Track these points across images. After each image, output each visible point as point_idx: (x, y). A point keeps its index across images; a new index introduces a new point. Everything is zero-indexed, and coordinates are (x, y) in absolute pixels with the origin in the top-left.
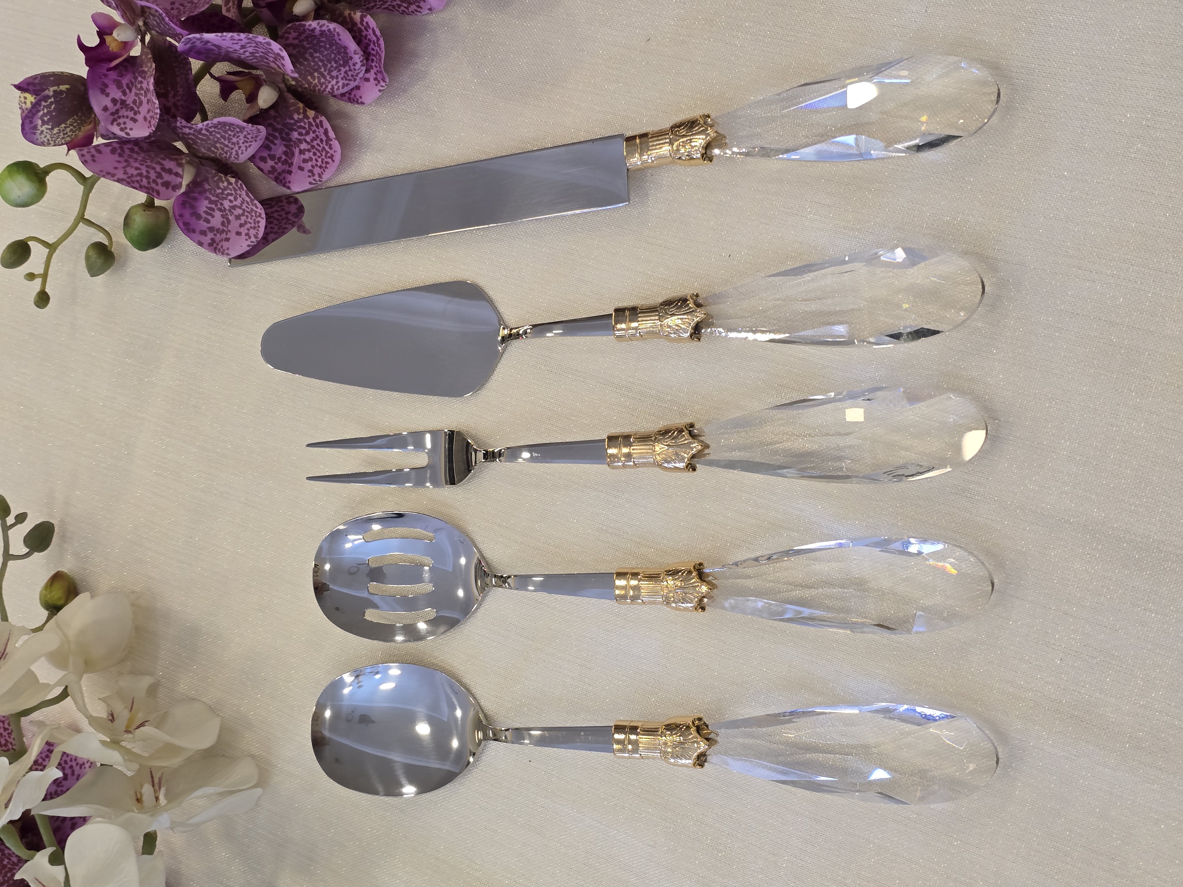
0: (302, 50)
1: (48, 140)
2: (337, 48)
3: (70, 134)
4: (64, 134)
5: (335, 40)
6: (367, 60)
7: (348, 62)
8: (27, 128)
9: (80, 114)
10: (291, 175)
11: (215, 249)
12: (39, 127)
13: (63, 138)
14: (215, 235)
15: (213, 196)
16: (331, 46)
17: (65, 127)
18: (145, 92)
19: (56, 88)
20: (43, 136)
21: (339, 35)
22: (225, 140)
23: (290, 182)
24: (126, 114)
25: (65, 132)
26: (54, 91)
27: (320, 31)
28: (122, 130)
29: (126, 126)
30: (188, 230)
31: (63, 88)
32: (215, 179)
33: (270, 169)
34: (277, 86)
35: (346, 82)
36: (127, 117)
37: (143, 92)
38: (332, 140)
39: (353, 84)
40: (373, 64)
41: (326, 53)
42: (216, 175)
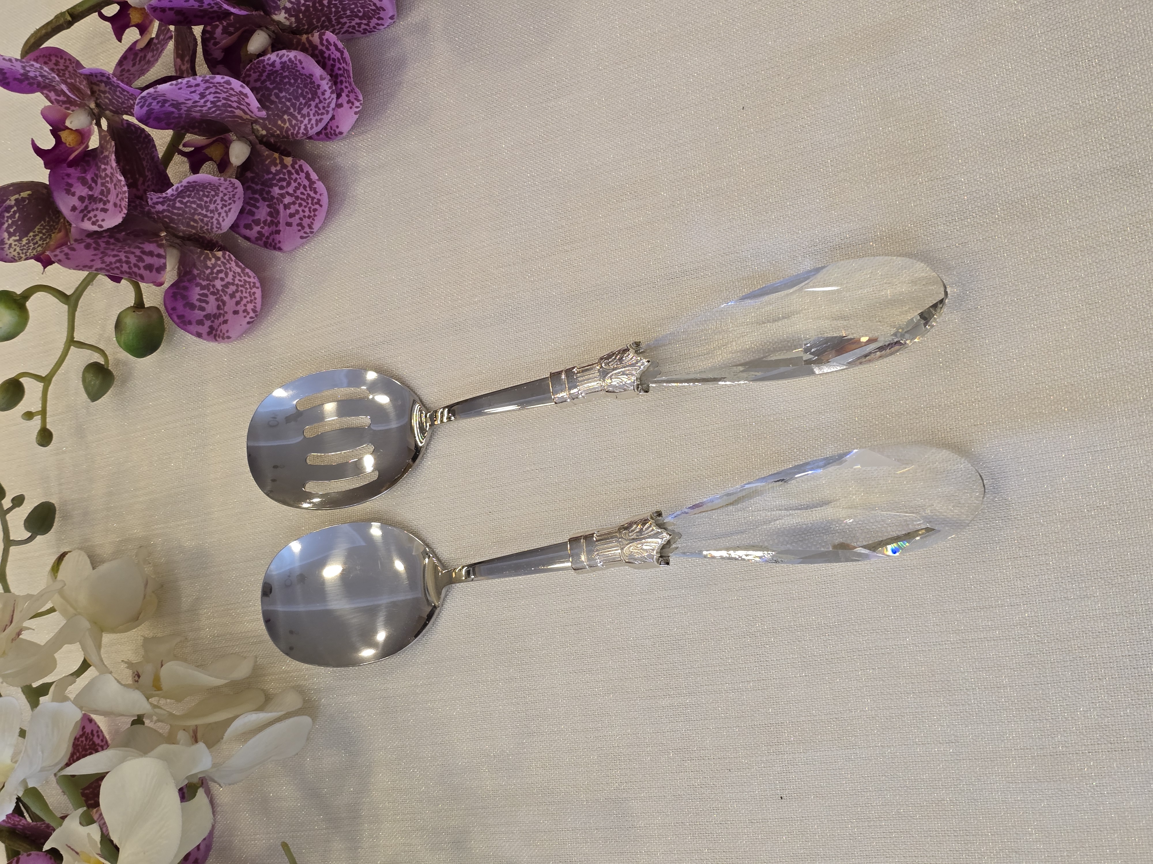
0: (266, 93)
1: (19, 254)
2: (302, 81)
3: (40, 243)
4: (34, 244)
5: (299, 71)
6: (335, 83)
7: (316, 93)
9: (47, 219)
10: (279, 234)
11: (215, 336)
12: (6, 241)
13: (34, 249)
14: (213, 322)
15: (204, 280)
16: (296, 80)
17: (34, 236)
18: (111, 179)
19: (17, 196)
20: (12, 250)
21: (301, 62)
22: (202, 210)
23: (280, 242)
24: (95, 207)
25: (35, 241)
26: (16, 200)
27: (281, 63)
28: (94, 223)
29: (97, 218)
30: (184, 323)
31: (25, 194)
32: (202, 258)
33: (258, 235)
34: (247, 139)
35: (318, 118)
36: (97, 209)
37: (108, 179)
38: (315, 183)
39: (326, 118)
40: (343, 87)
41: (292, 90)
42: (201, 253)
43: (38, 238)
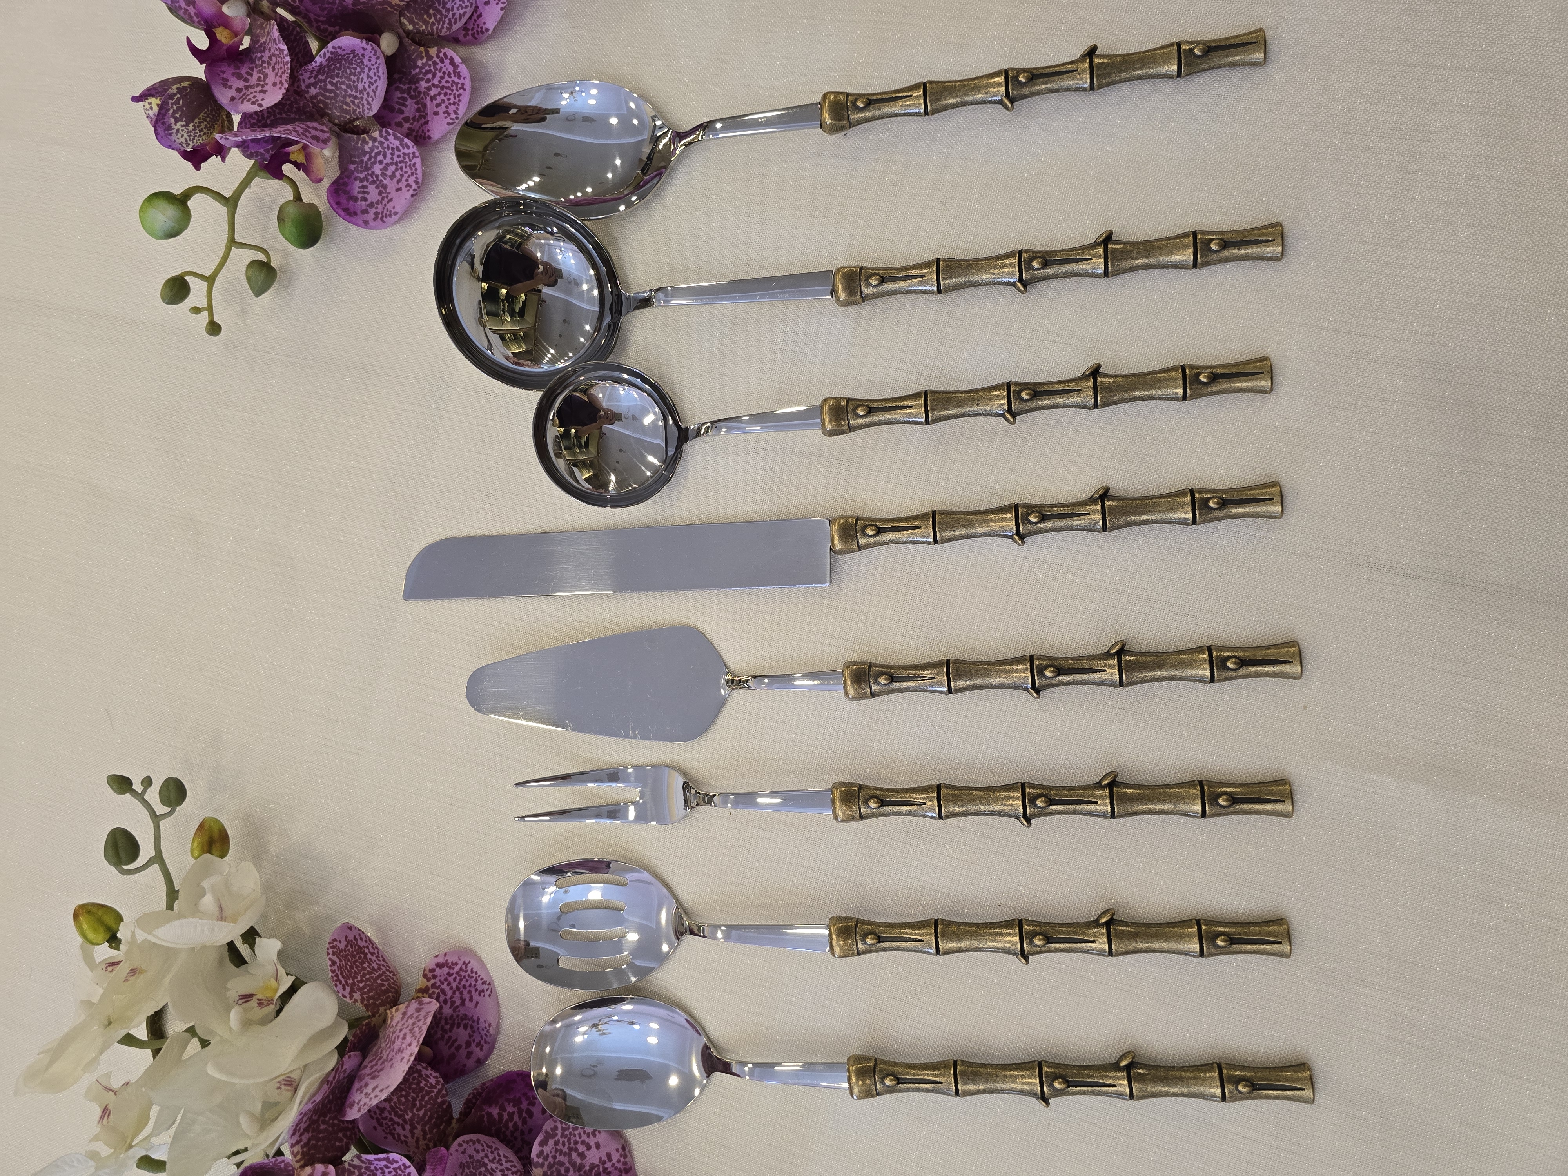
3: (205, 131)
4: (200, 131)
8: (160, 131)
12: (174, 126)
13: (200, 136)
17: (200, 123)
19: (178, 86)
20: (179, 135)
23: (429, 130)
25: (200, 128)
26: (178, 89)
28: (254, 104)
32: (359, 145)
34: (395, 33)
36: (257, 90)
38: (459, 67)
42: (358, 139)
43: (203, 126)
